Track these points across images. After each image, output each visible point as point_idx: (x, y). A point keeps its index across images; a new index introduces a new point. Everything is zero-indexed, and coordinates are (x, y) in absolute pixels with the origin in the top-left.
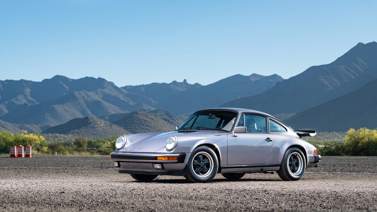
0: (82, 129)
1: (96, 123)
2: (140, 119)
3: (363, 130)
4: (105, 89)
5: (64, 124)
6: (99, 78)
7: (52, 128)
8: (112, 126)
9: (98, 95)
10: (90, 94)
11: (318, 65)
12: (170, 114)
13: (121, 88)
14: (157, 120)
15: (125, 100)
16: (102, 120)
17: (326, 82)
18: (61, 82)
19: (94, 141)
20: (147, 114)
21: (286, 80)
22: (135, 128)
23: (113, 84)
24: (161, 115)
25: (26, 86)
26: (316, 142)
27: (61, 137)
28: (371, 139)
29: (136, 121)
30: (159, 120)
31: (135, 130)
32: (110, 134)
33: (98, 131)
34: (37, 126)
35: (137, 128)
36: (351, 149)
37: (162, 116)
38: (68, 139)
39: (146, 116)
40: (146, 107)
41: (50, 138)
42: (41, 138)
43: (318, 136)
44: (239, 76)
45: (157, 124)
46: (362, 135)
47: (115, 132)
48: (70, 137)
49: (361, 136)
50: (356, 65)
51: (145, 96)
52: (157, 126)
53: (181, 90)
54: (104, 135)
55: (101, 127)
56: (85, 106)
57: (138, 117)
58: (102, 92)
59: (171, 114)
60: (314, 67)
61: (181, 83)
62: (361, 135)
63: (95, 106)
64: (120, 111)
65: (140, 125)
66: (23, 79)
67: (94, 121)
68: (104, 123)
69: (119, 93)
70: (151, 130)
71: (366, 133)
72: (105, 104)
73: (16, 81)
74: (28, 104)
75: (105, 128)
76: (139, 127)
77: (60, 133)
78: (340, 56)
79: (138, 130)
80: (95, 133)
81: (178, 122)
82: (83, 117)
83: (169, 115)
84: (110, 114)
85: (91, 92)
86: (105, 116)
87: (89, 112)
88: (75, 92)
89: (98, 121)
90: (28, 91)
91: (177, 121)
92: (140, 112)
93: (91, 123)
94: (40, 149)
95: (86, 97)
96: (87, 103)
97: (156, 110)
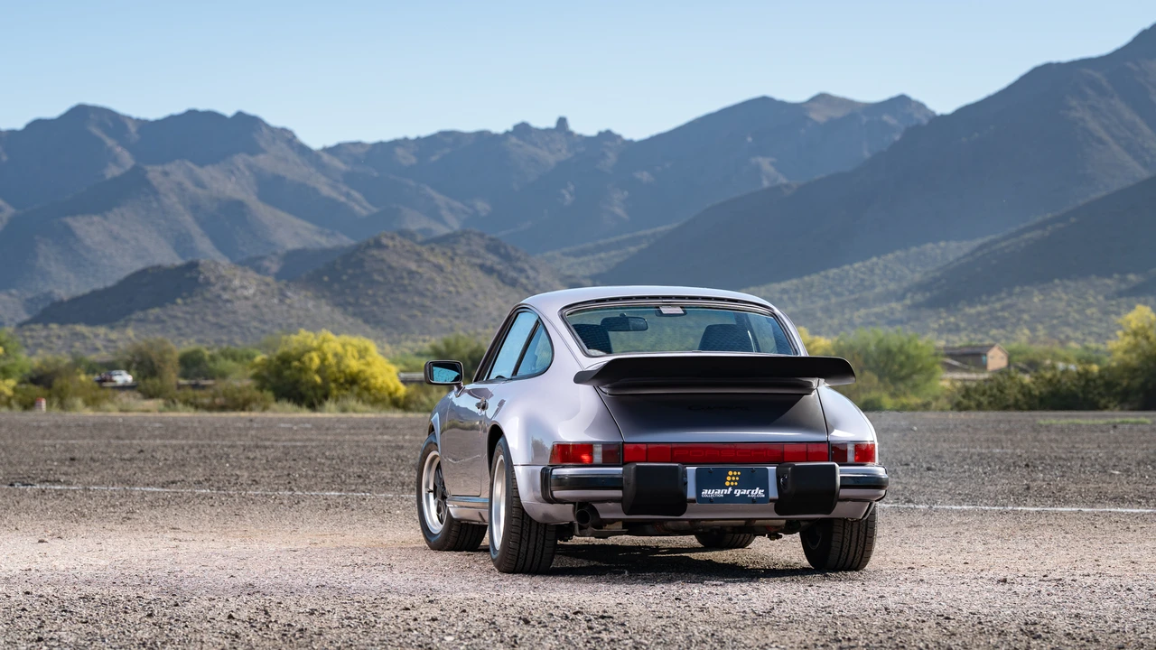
0: (175, 307)
1: (226, 283)
2: (391, 267)
4: (261, 157)
5: (107, 290)
6: (240, 115)
7: (62, 302)
8: (289, 294)
9: (233, 179)
10: (205, 173)
12: (506, 248)
13: (321, 153)
14: (456, 270)
15: (334, 195)
16: (251, 273)
17: (1093, 125)
18: (97, 132)
19: (211, 352)
20: (418, 248)
21: (943, 115)
22: (376, 303)
23: (290, 136)
24: (472, 254)
27: (97, 336)
29: (376, 277)
30: (465, 271)
31: (375, 308)
33: (234, 312)
34: (6, 298)
35: (381, 300)
37: (474, 256)
38: (121, 345)
39: (415, 257)
40: (416, 222)
41: (55, 340)
43: (1064, 329)
44: (765, 102)
45: (455, 286)
48: (131, 339)
51: (411, 182)
52: (457, 292)
53: (548, 157)
54: (256, 328)
55: (246, 298)
56: (188, 219)
57: (383, 260)
58: (250, 167)
59: (510, 249)
60: (1048, 66)
63: (226, 221)
64: (317, 238)
65: (393, 292)
67: (220, 277)
68: (258, 285)
69: (312, 170)
70: (435, 307)
72: (266, 213)
75: (263, 302)
76: (388, 299)
77: (92, 322)
79: (387, 309)
80: (225, 323)
82: (179, 262)
83: (502, 250)
84: (281, 251)
85: (209, 168)
86: (263, 258)
87: (205, 246)
88: (149, 168)
89: (235, 275)
91: (531, 273)
92: (390, 243)
93: (208, 283)
95: (189, 185)
96: (195, 207)
97: (454, 235)
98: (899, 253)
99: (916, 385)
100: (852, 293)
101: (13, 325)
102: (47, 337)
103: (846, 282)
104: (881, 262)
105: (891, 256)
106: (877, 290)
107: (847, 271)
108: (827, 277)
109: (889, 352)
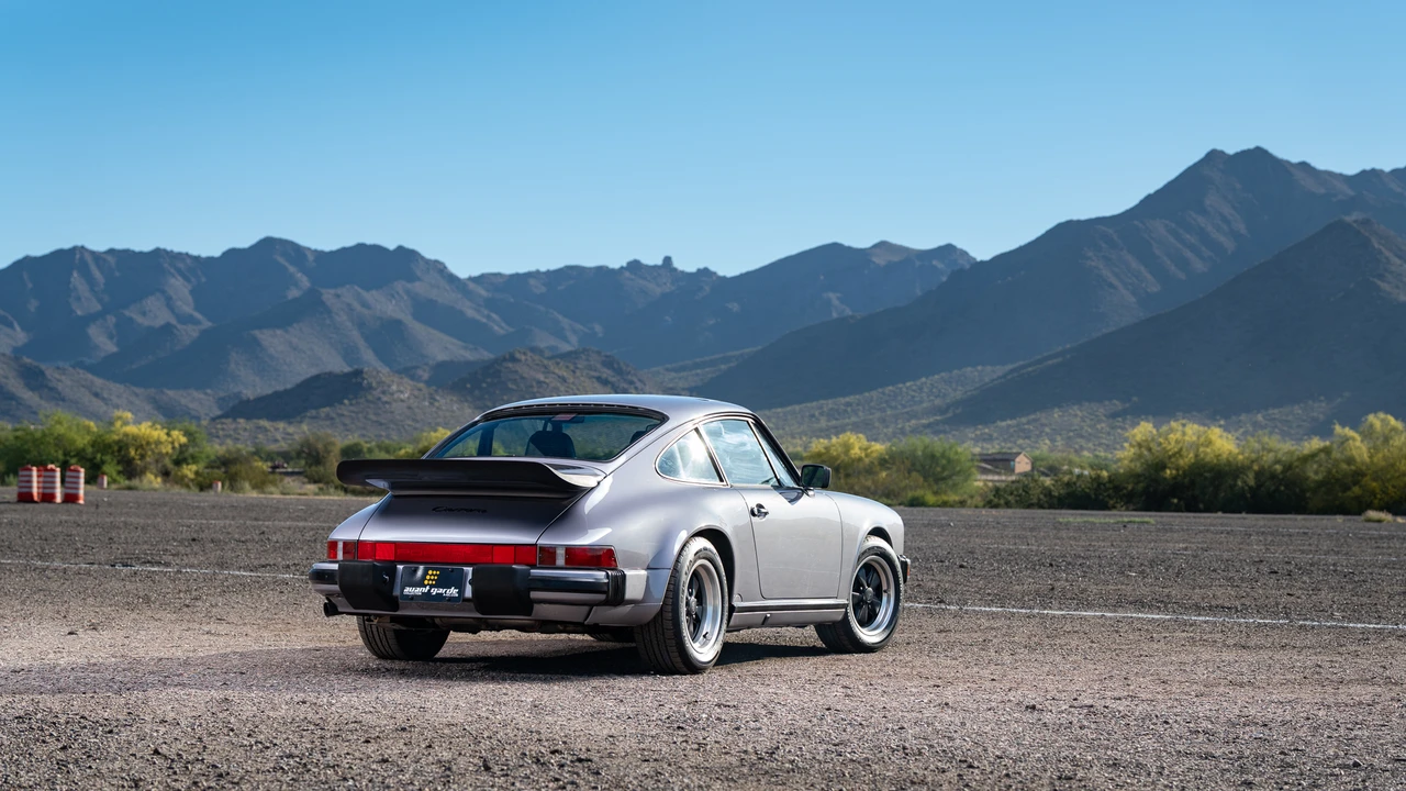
0: (342, 407)
1: (386, 388)
2: (522, 378)
3: (1180, 428)
4: (417, 284)
5: (286, 392)
6: (400, 249)
7: (248, 401)
8: (438, 398)
9: (394, 302)
10: (370, 296)
11: (1083, 217)
12: (618, 364)
13: (467, 282)
15: (478, 317)
16: (407, 380)
17: (1106, 273)
18: (281, 260)
19: (368, 445)
20: (546, 362)
21: (982, 261)
23: (442, 267)
24: (590, 368)
25: (172, 270)
26: (1064, 459)
27: (277, 429)
28: (1202, 456)
29: (511, 386)
32: (430, 423)
33: (392, 412)
34: (202, 396)
36: (1141, 486)
37: (591, 370)
38: (296, 437)
39: (543, 369)
40: (544, 341)
42: (175, 437)
43: (1079, 440)
44: (835, 249)
46: (1177, 442)
47: (445, 417)
48: (304, 433)
49: (1172, 447)
50: (1201, 220)
51: (541, 308)
53: (655, 289)
54: (409, 425)
55: (402, 401)
56: (355, 334)
57: (516, 372)
58: (408, 292)
59: (622, 365)
60: (1069, 223)
61: (655, 267)
62: (1173, 443)
63: (387, 337)
64: (462, 352)
66: (162, 246)
67: (380, 383)
68: (412, 390)
69: (460, 296)
71: (1187, 438)
72: (419, 330)
73: (141, 253)
74: (175, 327)
75: (416, 404)
77: (273, 418)
78: (1152, 191)
80: (383, 421)
82: (347, 369)
83: (616, 366)
84: (431, 362)
85: (374, 292)
87: (368, 356)
88: (323, 291)
89: (393, 381)
90: (179, 287)
92: (523, 358)
93: (370, 387)
94: (173, 473)
95: (356, 305)
96: (361, 324)
97: (575, 352)
98: (943, 374)
99: (955, 485)
100: (904, 407)
101: (208, 418)
102: (235, 430)
103: (900, 398)
104: (929, 382)
105: (936, 377)
106: (925, 405)
107: (901, 389)
108: (883, 393)
109: (933, 457)
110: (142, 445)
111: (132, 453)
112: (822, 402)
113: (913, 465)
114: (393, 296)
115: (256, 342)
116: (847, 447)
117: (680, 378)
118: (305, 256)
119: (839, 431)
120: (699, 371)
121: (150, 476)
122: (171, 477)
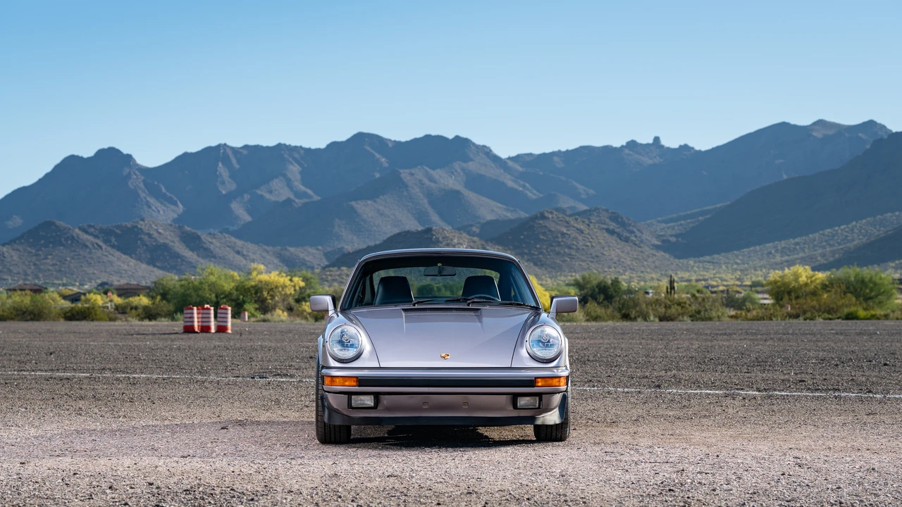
1: (449, 241)
2: (550, 231)
4: (470, 163)
5: (376, 246)
6: (457, 137)
7: (349, 253)
9: (453, 177)
10: (437, 174)
12: (622, 218)
13: (508, 161)
14: (591, 232)
15: (516, 186)
16: (464, 235)
18: (368, 148)
20: (567, 219)
21: (896, 133)
22: (542, 253)
23: (488, 151)
24: (601, 222)
25: (291, 160)
29: (542, 237)
30: (596, 233)
31: (541, 256)
34: (315, 251)
35: (545, 251)
37: (602, 224)
39: (566, 224)
40: (566, 202)
41: (344, 277)
44: (784, 126)
45: (590, 242)
51: (563, 178)
52: (592, 246)
53: (647, 161)
56: (425, 202)
57: (546, 227)
58: (463, 170)
59: (624, 219)
61: (648, 144)
63: (448, 202)
64: (505, 213)
65: (552, 246)
66: (282, 142)
67: (446, 238)
68: (469, 242)
69: (502, 171)
70: (578, 255)
72: (471, 196)
73: (268, 147)
74: (294, 201)
76: (549, 250)
79: (548, 257)
81: (640, 237)
82: (420, 228)
83: (620, 220)
84: (482, 221)
85: (439, 171)
86: (471, 226)
87: (435, 218)
88: (401, 171)
89: (454, 236)
90: (294, 170)
91: (638, 234)
92: (550, 216)
93: (438, 241)
95: (426, 181)
96: (429, 194)
97: (590, 211)
98: (869, 219)
99: (880, 303)
100: (839, 244)
101: (320, 267)
102: (339, 275)
103: (836, 238)
104: (858, 225)
105: (864, 221)
106: (855, 243)
107: (837, 231)
108: (823, 234)
109: (863, 281)
110: (272, 289)
111: (265, 294)
112: (776, 242)
113: (848, 288)
114: (452, 173)
115: (352, 208)
116: (797, 276)
117: (668, 228)
118: (388, 145)
119: (790, 264)
120: (682, 222)
121: (279, 312)
122: (294, 312)
